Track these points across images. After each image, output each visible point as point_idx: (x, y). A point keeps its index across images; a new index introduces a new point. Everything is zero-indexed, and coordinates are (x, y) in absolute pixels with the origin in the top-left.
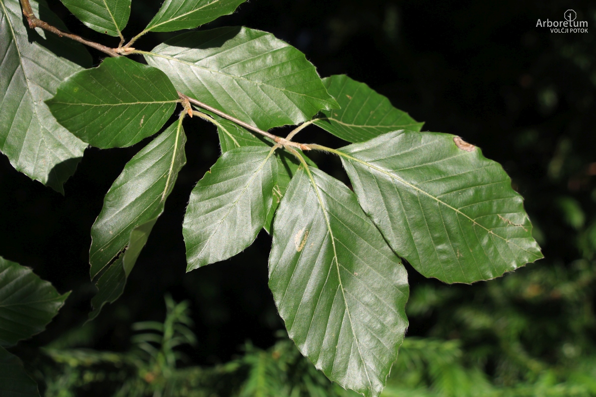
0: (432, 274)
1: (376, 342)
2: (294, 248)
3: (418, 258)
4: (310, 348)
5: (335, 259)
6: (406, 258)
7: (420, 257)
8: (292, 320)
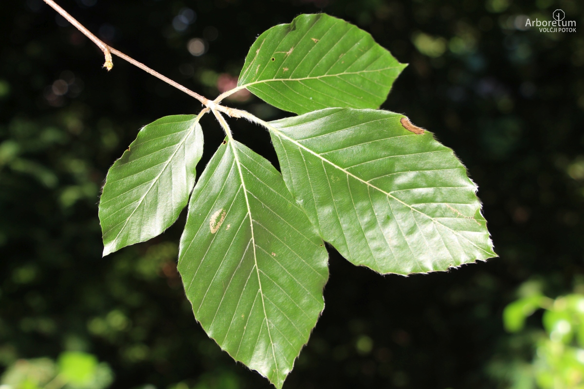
0: (361, 262)
1: (287, 324)
2: (208, 229)
3: (345, 243)
4: (215, 330)
5: (252, 240)
6: (332, 243)
7: (348, 243)
8: (199, 302)
